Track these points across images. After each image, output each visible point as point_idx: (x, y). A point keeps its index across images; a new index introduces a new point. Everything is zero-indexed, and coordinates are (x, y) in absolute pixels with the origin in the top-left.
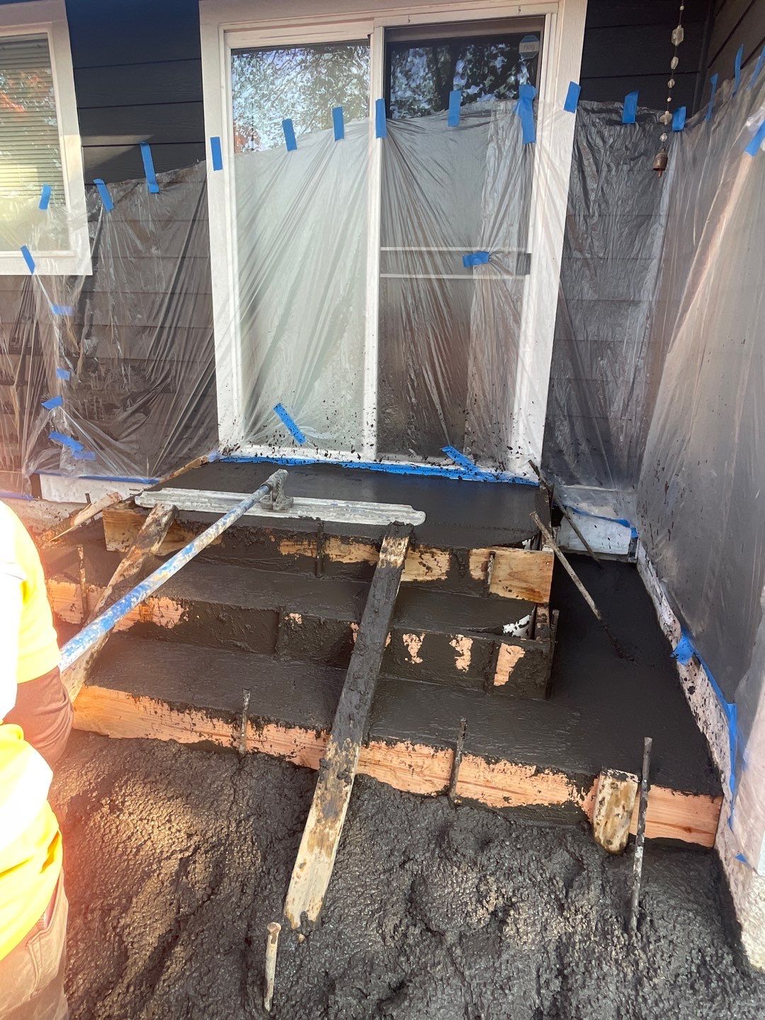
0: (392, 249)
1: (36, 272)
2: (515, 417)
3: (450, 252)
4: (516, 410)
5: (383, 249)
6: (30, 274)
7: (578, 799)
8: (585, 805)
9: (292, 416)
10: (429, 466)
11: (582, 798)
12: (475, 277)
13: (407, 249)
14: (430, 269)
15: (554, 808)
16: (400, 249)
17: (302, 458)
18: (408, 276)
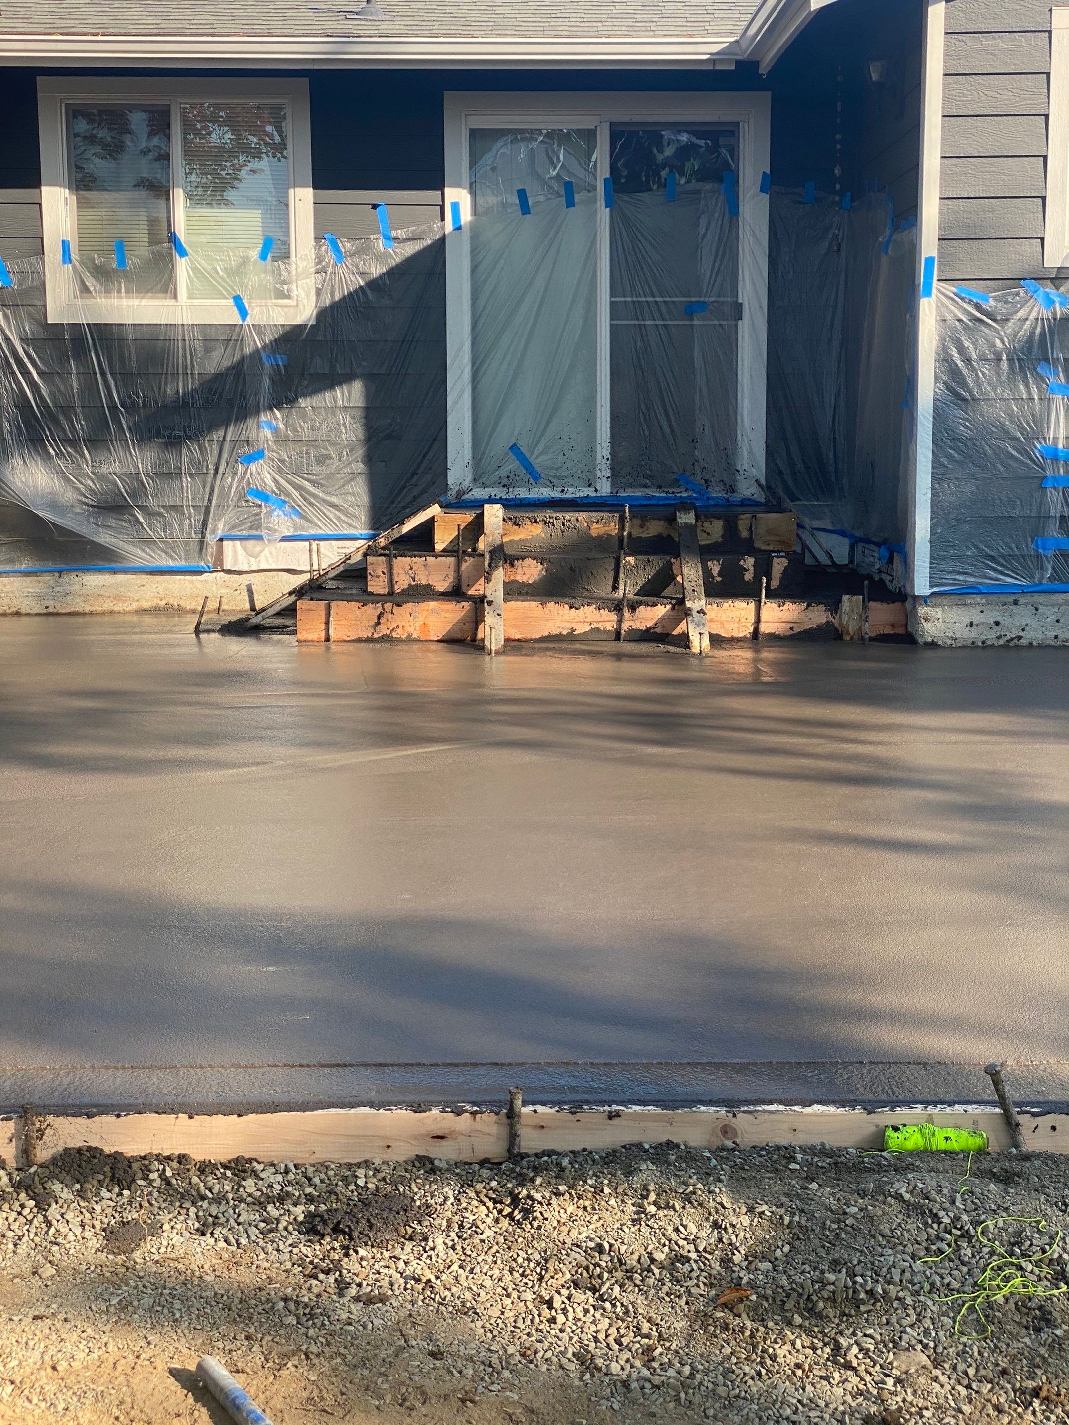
0: (622, 299)
1: (249, 321)
2: (739, 443)
3: (673, 302)
4: (739, 437)
5: (613, 299)
6: (241, 322)
7: (832, 619)
8: (836, 623)
9: (527, 455)
10: (663, 495)
11: (834, 618)
12: (695, 322)
13: (635, 299)
14: (656, 315)
15: (819, 628)
16: (629, 299)
17: (537, 496)
18: (637, 322)
